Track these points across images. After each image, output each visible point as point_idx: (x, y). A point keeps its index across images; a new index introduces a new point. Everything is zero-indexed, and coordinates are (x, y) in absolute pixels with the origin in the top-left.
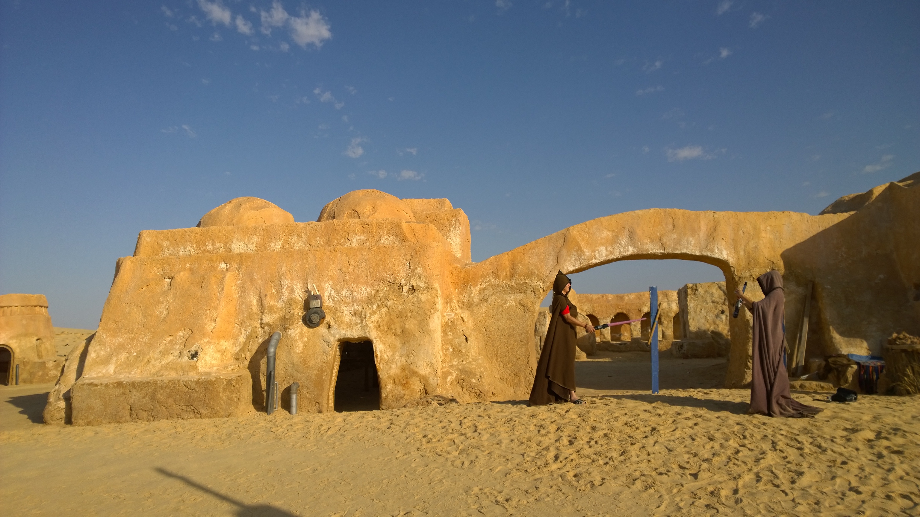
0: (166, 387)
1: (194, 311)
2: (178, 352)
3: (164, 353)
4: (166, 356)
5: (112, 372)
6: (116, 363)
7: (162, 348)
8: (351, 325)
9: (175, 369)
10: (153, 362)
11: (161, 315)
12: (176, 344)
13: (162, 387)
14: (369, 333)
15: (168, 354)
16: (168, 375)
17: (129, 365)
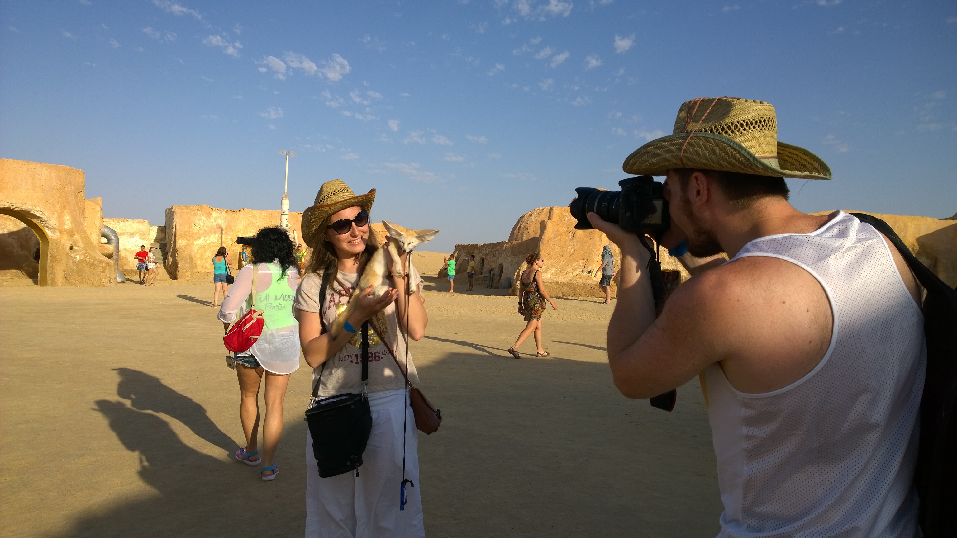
0: (580, 286)
1: (587, 250)
2: (582, 270)
3: (574, 270)
4: (575, 271)
5: (549, 277)
6: (551, 273)
7: (573, 267)
8: (669, 263)
9: (581, 278)
10: (569, 274)
11: (571, 251)
12: (580, 266)
13: (578, 286)
14: (679, 268)
15: (576, 271)
16: (579, 280)
17: (557, 274)
